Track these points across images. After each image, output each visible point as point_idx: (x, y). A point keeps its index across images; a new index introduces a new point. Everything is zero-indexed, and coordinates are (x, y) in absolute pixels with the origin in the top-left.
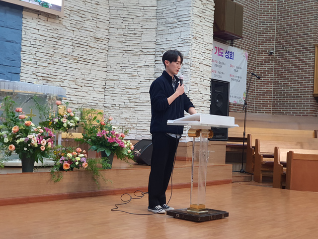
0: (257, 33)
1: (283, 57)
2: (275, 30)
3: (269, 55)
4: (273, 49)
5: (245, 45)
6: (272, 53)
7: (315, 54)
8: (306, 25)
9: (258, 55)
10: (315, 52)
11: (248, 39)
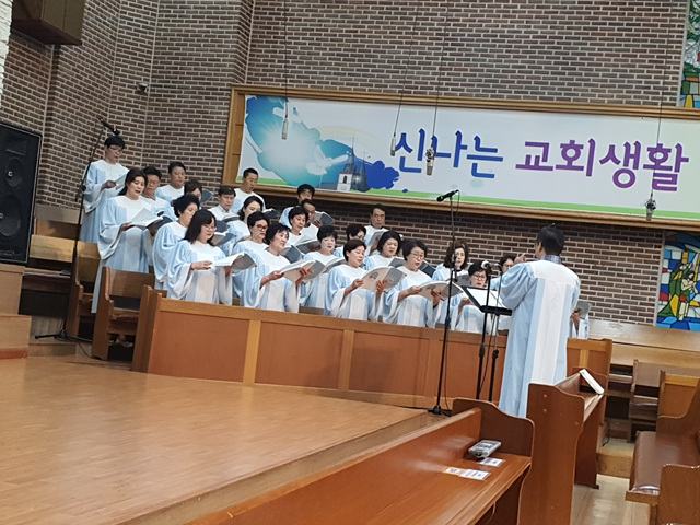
0: (115, 39)
1: (166, 101)
2: (154, 41)
3: (137, 92)
4: (148, 80)
5: (88, 61)
6: (143, 88)
7: (229, 104)
8: (217, 41)
9: (114, 88)
10: (230, 100)
11: (93, 48)
